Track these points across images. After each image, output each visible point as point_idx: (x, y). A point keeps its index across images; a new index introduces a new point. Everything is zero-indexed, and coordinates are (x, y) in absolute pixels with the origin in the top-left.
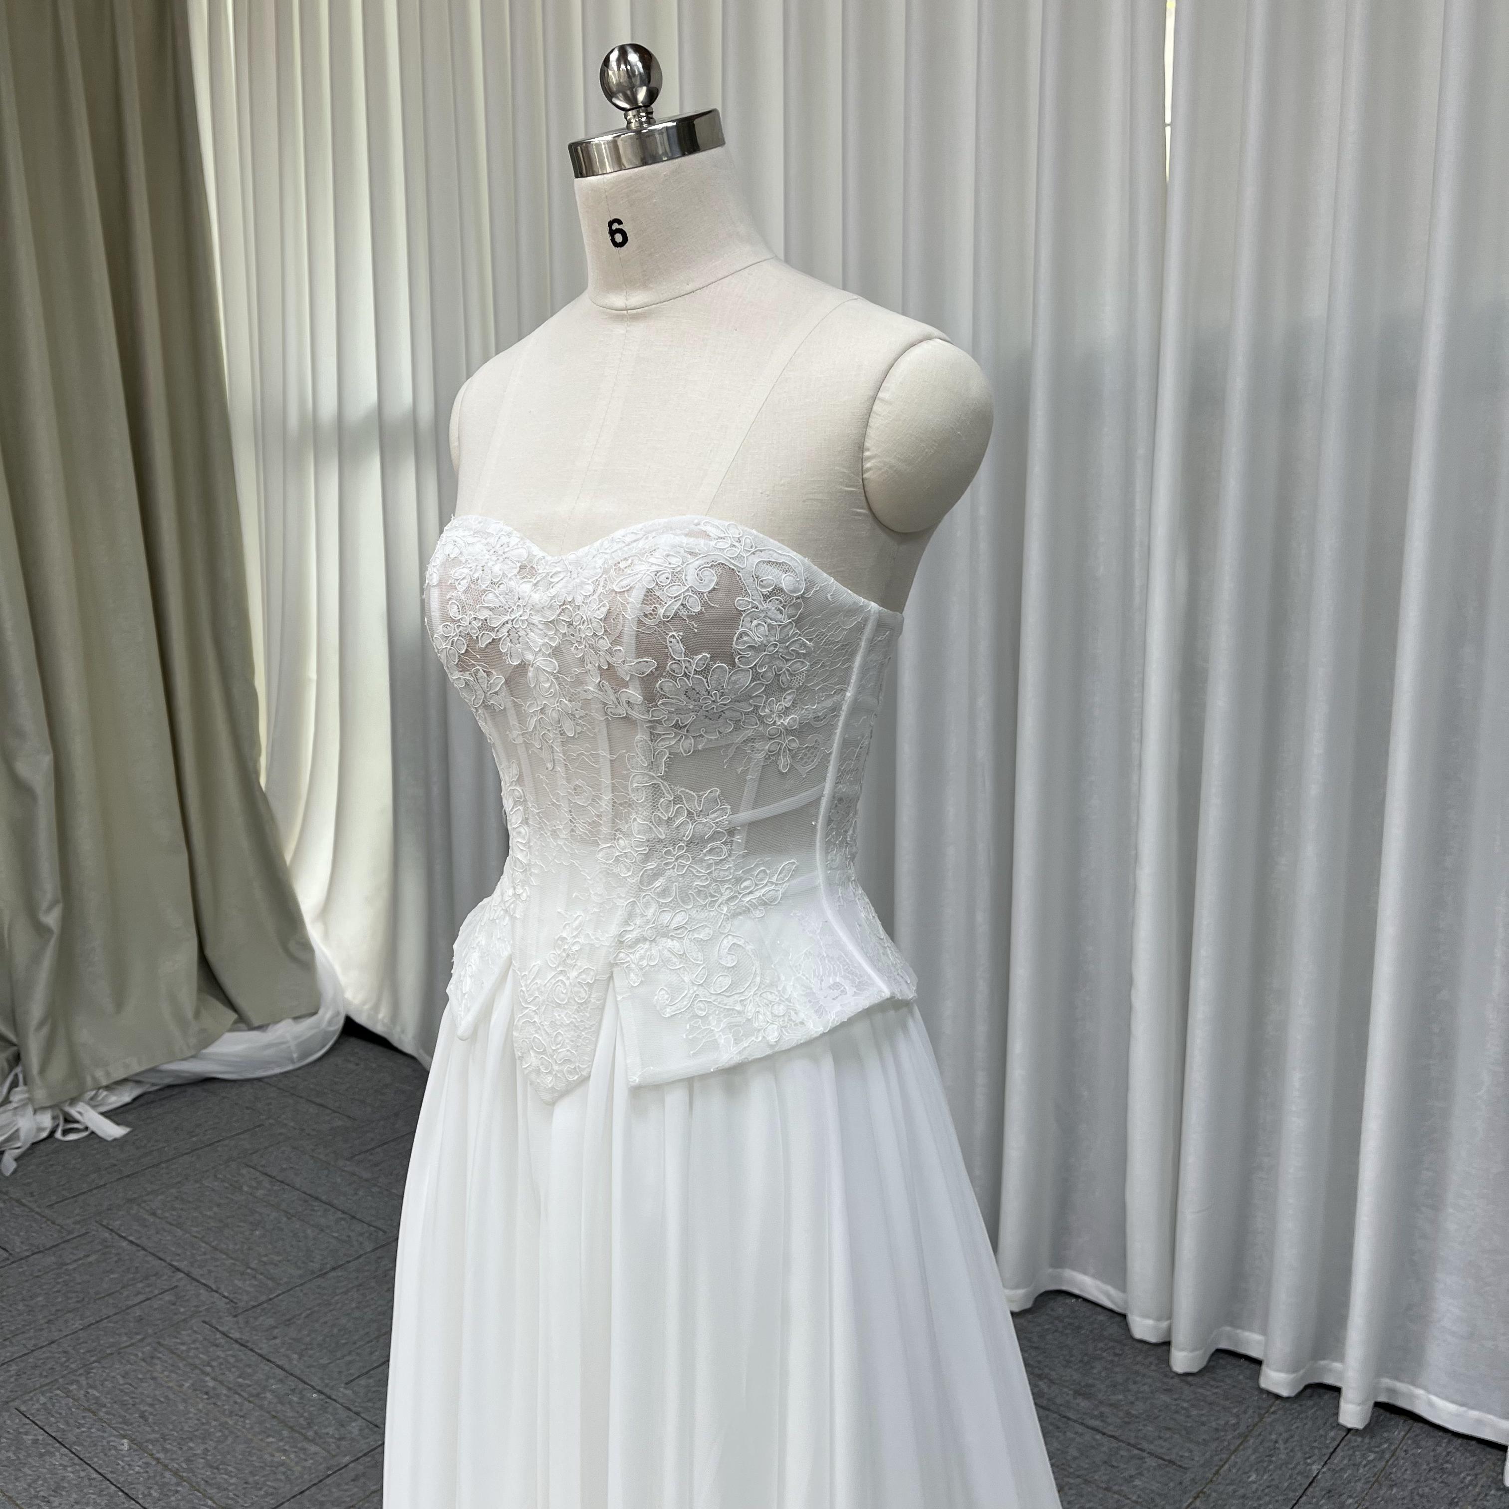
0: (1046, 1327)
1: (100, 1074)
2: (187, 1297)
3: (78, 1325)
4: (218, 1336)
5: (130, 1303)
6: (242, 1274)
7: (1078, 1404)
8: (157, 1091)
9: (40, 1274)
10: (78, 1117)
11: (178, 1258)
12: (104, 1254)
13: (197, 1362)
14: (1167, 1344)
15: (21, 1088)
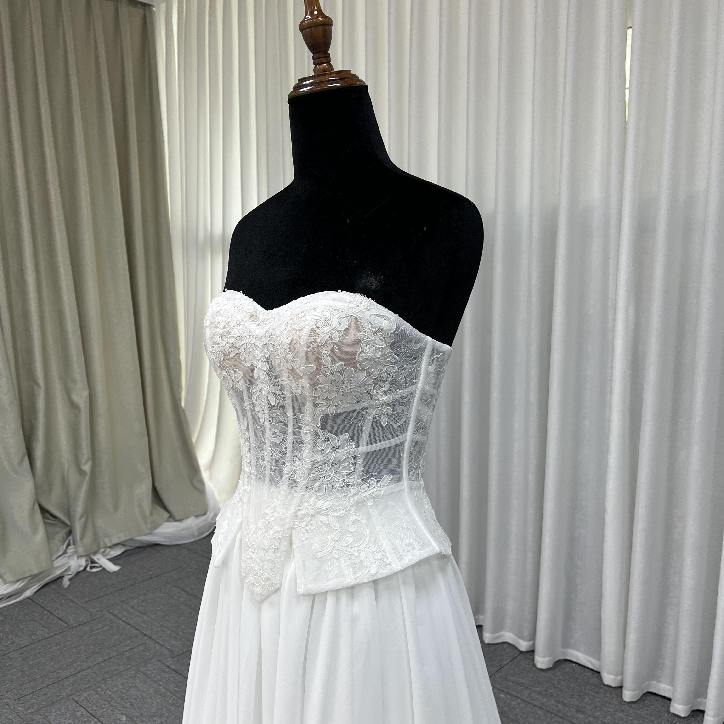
0: (561, 677)
1: (107, 540)
2: (150, 649)
3: (100, 660)
4: (165, 667)
5: (124, 650)
6: (175, 638)
7: (578, 716)
8: (132, 550)
9: (81, 635)
10: (97, 561)
11: (145, 629)
12: (111, 626)
13: (156, 679)
14: (621, 687)
15: (72, 546)
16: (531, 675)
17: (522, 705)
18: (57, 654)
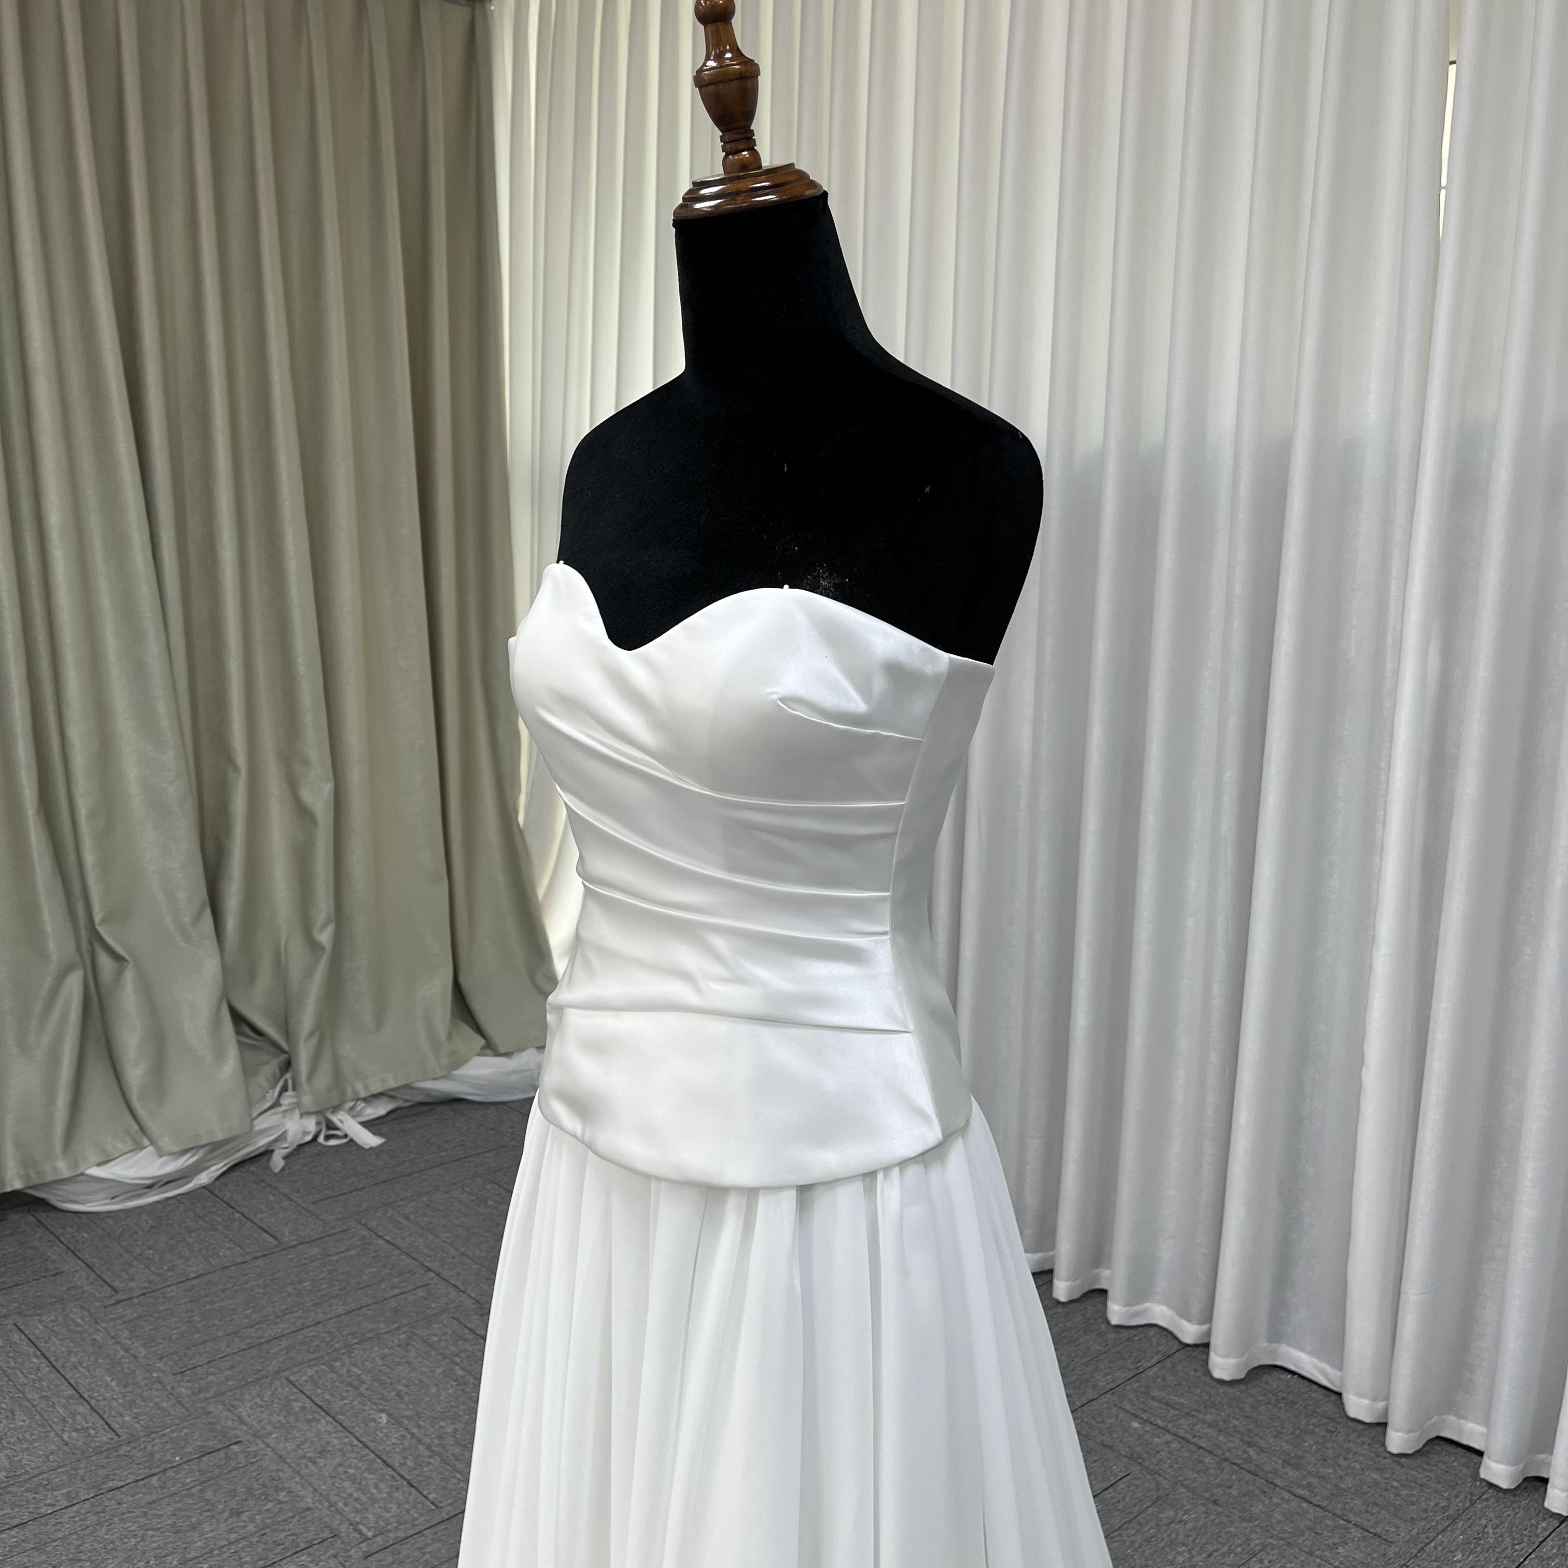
0: (1259, 1398)
1: (359, 1086)
2: (438, 1295)
3: (341, 1310)
4: (466, 1331)
5: (387, 1295)
7: (1286, 1473)
8: (408, 1107)
9: (306, 1261)
10: (339, 1124)
11: (429, 1259)
12: (364, 1249)
13: (448, 1352)
14: (1383, 1425)
15: (290, 1093)
16: (1198, 1391)
17: (1174, 1445)
18: (259, 1293)
